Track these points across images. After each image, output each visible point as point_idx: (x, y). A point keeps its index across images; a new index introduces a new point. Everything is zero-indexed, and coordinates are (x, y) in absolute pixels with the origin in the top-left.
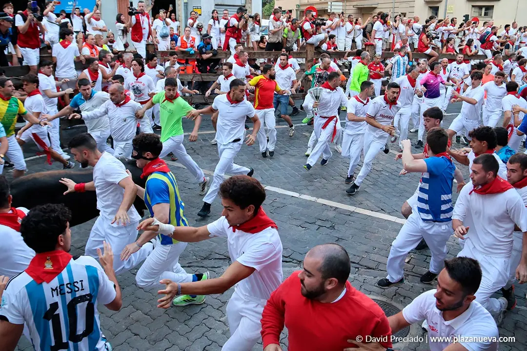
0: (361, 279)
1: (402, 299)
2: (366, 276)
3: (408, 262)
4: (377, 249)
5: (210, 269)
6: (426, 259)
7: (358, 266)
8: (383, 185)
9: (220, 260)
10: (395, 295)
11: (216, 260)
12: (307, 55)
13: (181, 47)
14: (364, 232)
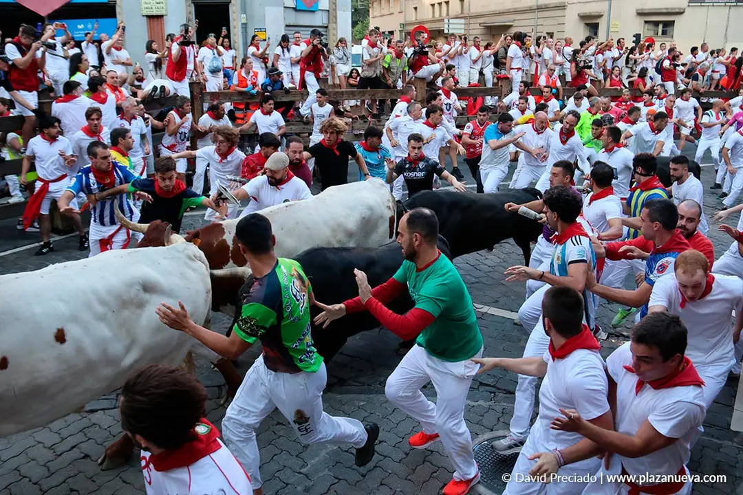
0: (499, 408)
2: (505, 404)
7: (493, 390)
13: (238, 86)
14: (502, 341)
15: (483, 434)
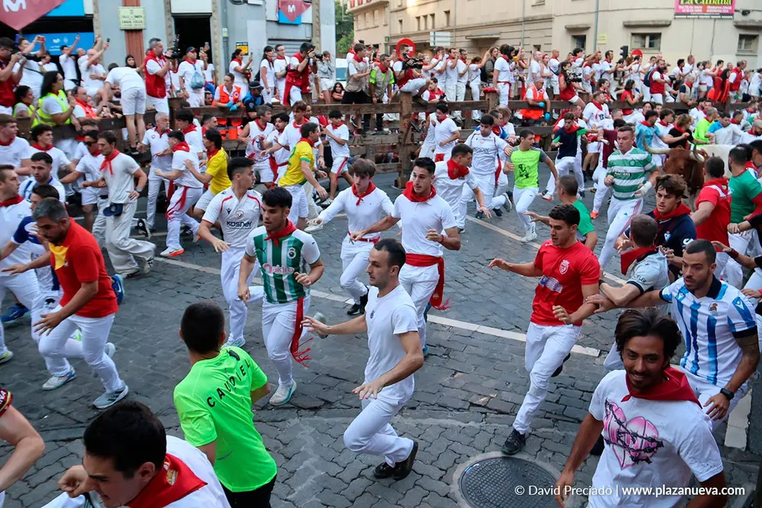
0: (490, 429)
1: (550, 455)
2: (497, 425)
3: (557, 402)
4: (511, 384)
5: (271, 423)
6: (582, 396)
7: (484, 410)
8: (517, 292)
9: (284, 411)
10: (540, 450)
12: (402, 108)
13: (220, 101)
14: (493, 360)
15: (474, 456)
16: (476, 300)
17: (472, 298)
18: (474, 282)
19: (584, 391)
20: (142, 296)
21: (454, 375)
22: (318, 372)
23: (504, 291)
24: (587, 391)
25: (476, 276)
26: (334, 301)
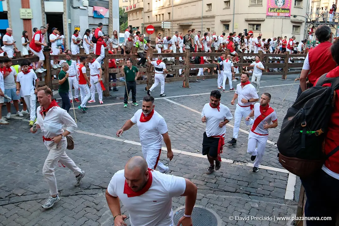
1: (212, 206)
3: (215, 183)
4: (195, 176)
5: (90, 195)
6: (226, 180)
8: (198, 136)
9: (96, 190)
10: (208, 204)
11: (94, 190)
14: (187, 166)
15: (180, 207)
16: (180, 140)
17: (179, 139)
18: (180, 132)
19: (226, 178)
20: (31, 140)
21: (171, 172)
22: (111, 172)
23: (193, 136)
24: (228, 178)
25: (180, 129)
26: (118, 141)
